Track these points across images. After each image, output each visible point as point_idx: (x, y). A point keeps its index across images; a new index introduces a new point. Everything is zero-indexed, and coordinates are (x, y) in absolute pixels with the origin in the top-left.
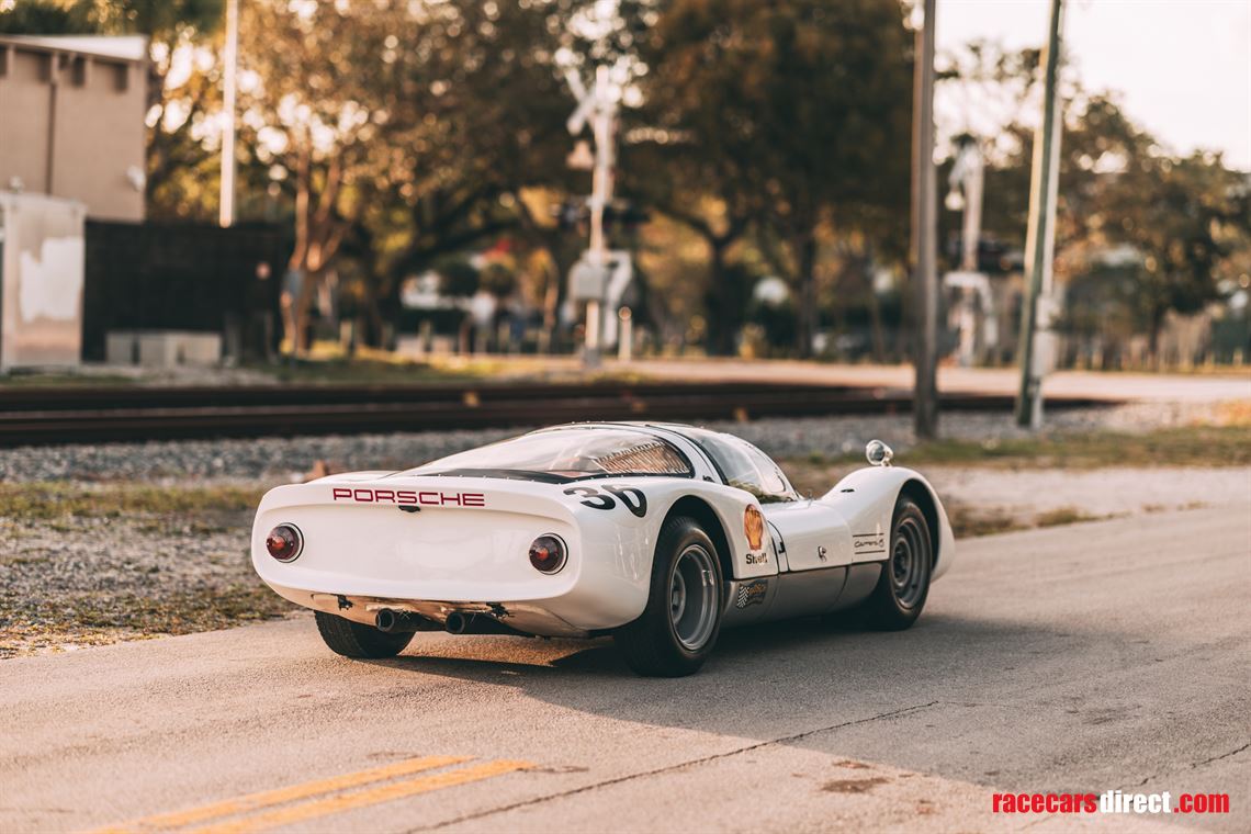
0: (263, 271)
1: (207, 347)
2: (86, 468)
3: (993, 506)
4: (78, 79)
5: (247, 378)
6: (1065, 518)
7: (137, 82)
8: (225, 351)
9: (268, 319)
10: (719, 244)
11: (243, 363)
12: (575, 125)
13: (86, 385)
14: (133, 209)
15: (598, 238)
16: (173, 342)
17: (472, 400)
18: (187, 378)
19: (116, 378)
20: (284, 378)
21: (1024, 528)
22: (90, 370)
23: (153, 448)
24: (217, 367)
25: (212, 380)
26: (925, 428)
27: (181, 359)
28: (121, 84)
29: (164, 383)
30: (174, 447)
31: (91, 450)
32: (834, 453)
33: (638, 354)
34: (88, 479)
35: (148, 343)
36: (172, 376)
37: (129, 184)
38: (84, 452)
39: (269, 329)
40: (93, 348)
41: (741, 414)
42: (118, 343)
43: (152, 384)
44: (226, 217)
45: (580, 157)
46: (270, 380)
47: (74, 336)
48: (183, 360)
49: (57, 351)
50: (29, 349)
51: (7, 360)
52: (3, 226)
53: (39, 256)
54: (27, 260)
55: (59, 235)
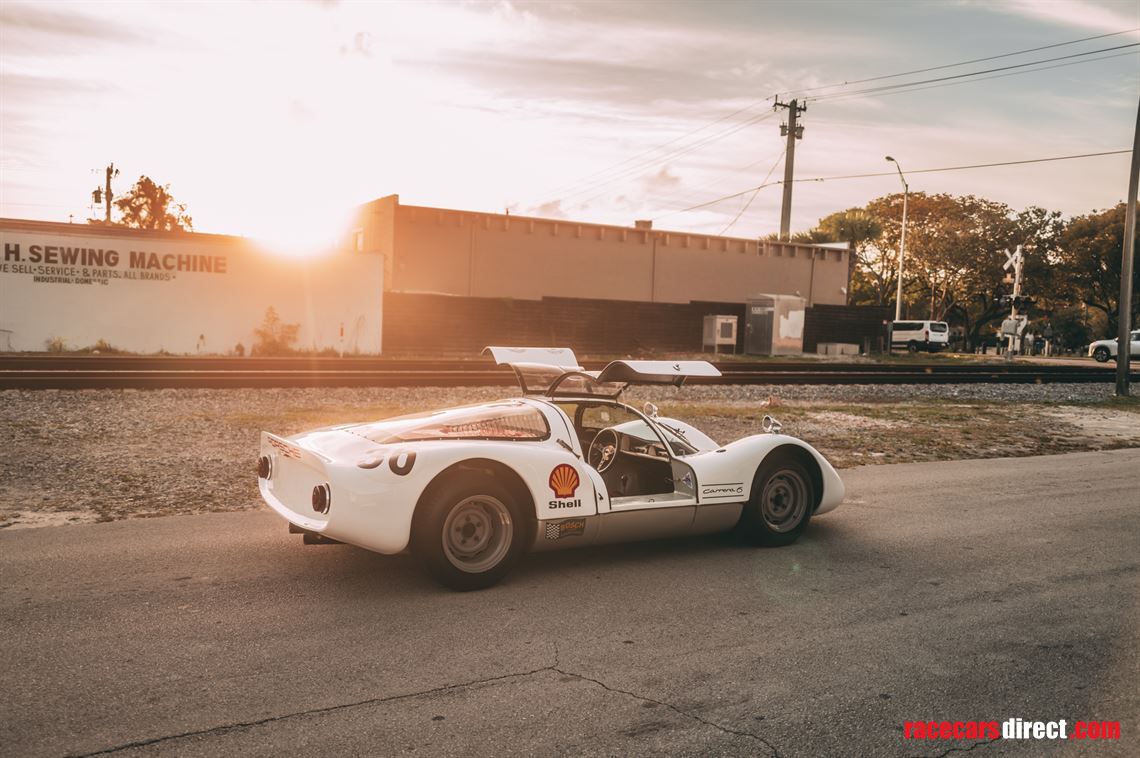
1: (854, 348)
4: (823, 258)
5: (864, 360)
7: (846, 257)
8: (860, 351)
11: (867, 355)
13: (799, 362)
15: (1014, 311)
16: (839, 347)
18: (840, 359)
20: (879, 361)
22: (807, 356)
24: (854, 356)
25: (850, 361)
27: (842, 353)
28: (839, 259)
29: (833, 361)
35: (831, 347)
36: (837, 359)
37: (842, 293)
40: (808, 348)
42: (821, 347)
43: (828, 362)
45: (1008, 279)
47: (800, 344)
48: (843, 353)
49: (793, 349)
50: (783, 348)
51: (774, 352)
52: (772, 306)
53: (787, 317)
54: (782, 317)
55: (796, 309)
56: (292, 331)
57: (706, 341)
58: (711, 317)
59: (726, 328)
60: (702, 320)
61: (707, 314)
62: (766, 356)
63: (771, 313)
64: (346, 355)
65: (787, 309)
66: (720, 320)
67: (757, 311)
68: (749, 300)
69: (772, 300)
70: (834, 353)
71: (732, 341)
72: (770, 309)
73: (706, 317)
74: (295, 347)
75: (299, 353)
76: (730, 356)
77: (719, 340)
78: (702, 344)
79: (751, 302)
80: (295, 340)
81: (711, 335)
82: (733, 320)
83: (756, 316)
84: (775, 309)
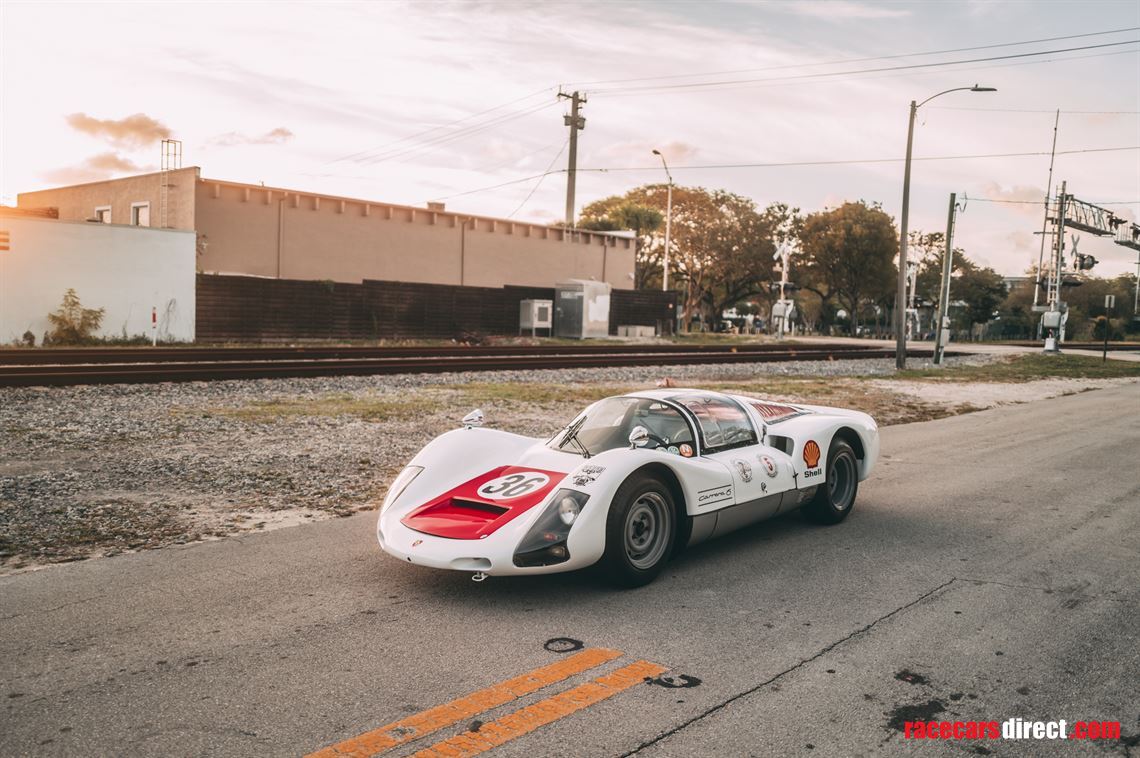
0: (671, 306)
1: (650, 331)
2: (581, 378)
3: (934, 401)
4: (613, 245)
5: (663, 342)
6: (966, 410)
7: (633, 245)
8: (656, 333)
9: (671, 321)
10: (824, 298)
11: (662, 337)
12: (775, 257)
14: (630, 286)
15: (783, 296)
16: (639, 329)
17: (735, 351)
18: (642, 341)
19: (619, 341)
20: (674, 342)
21: (952, 414)
22: (611, 338)
23: (610, 369)
24: (653, 338)
25: (651, 342)
26: (900, 364)
27: (641, 335)
28: (627, 246)
29: (635, 343)
30: (616, 369)
31: (585, 370)
32: (866, 374)
33: (797, 335)
34: (579, 382)
35: (631, 329)
36: (637, 341)
37: (630, 278)
38: (581, 370)
39: (672, 325)
40: (613, 331)
41: (831, 358)
42: (621, 329)
43: (630, 344)
44: (665, 289)
45: (777, 268)
46: (669, 342)
47: (606, 327)
48: (643, 335)
49: (601, 331)
50: (591, 331)
51: (585, 335)
52: (582, 291)
53: (595, 301)
54: (591, 302)
55: (602, 294)
56: (92, 317)
57: (524, 325)
58: (528, 301)
59: (543, 312)
60: (519, 304)
61: (524, 299)
62: (578, 339)
63: (581, 299)
64: (160, 343)
65: (595, 294)
66: (537, 305)
67: (566, 296)
68: (557, 284)
69: (581, 285)
70: (635, 335)
71: (548, 324)
72: (579, 294)
73: (522, 302)
74: (97, 334)
75: (103, 342)
76: (547, 339)
77: (537, 324)
78: (519, 327)
79: (559, 287)
80: (96, 326)
81: (529, 319)
82: (548, 304)
83: (567, 300)
84: (585, 294)
